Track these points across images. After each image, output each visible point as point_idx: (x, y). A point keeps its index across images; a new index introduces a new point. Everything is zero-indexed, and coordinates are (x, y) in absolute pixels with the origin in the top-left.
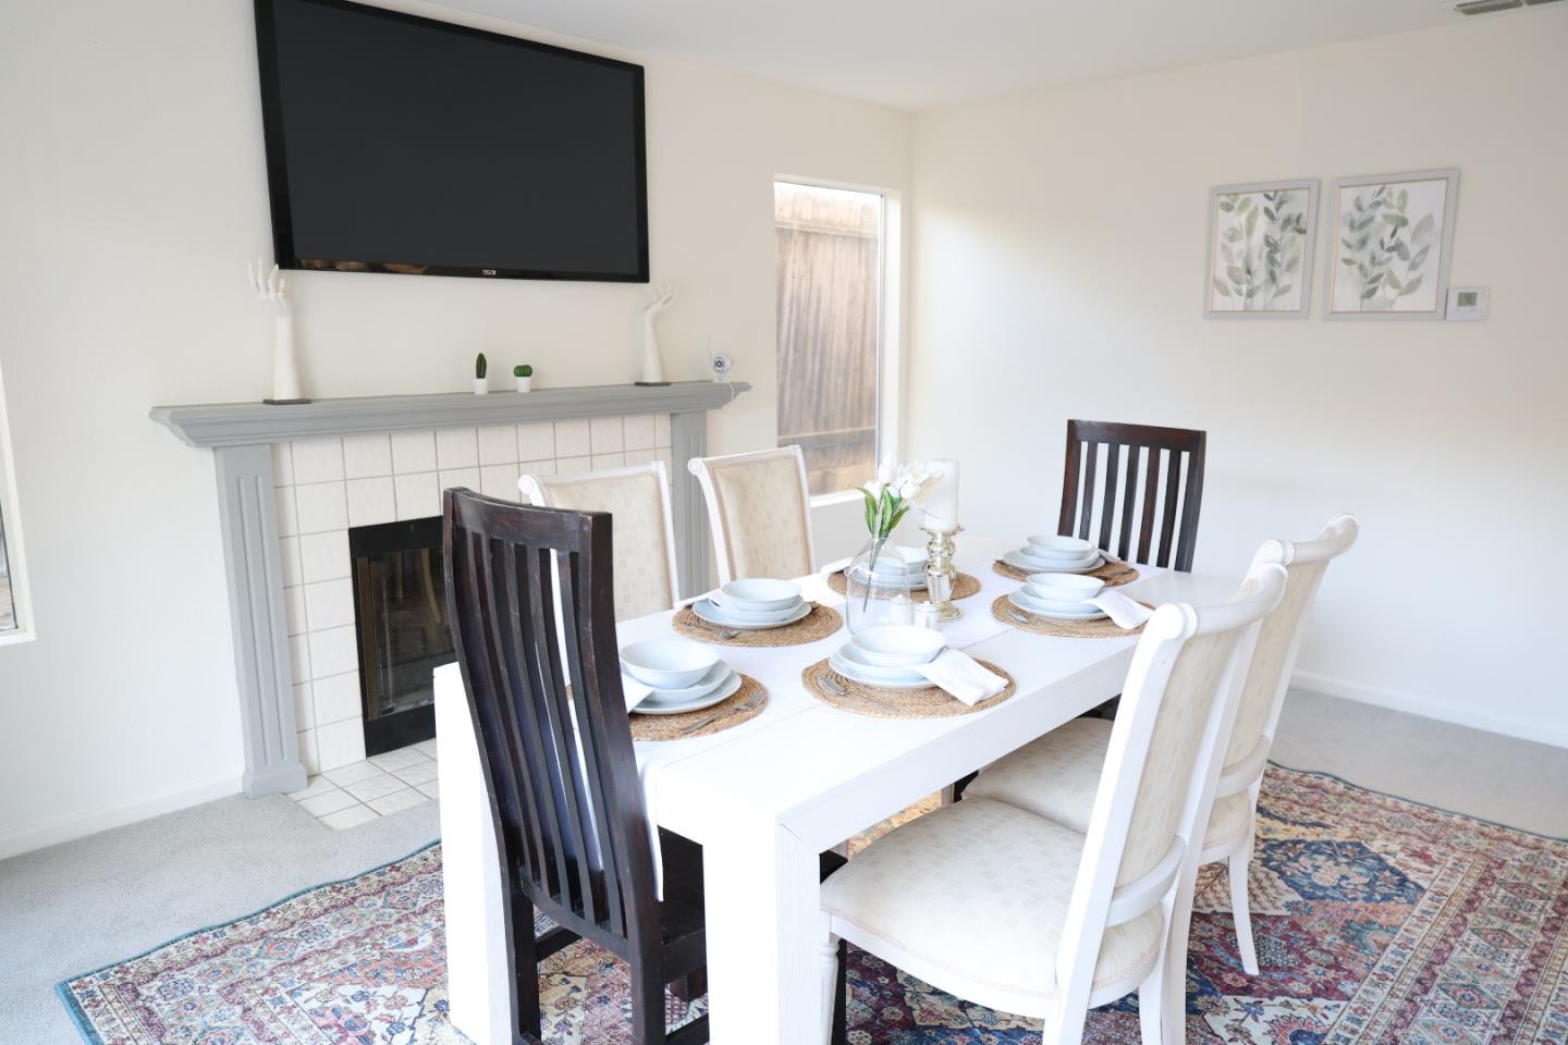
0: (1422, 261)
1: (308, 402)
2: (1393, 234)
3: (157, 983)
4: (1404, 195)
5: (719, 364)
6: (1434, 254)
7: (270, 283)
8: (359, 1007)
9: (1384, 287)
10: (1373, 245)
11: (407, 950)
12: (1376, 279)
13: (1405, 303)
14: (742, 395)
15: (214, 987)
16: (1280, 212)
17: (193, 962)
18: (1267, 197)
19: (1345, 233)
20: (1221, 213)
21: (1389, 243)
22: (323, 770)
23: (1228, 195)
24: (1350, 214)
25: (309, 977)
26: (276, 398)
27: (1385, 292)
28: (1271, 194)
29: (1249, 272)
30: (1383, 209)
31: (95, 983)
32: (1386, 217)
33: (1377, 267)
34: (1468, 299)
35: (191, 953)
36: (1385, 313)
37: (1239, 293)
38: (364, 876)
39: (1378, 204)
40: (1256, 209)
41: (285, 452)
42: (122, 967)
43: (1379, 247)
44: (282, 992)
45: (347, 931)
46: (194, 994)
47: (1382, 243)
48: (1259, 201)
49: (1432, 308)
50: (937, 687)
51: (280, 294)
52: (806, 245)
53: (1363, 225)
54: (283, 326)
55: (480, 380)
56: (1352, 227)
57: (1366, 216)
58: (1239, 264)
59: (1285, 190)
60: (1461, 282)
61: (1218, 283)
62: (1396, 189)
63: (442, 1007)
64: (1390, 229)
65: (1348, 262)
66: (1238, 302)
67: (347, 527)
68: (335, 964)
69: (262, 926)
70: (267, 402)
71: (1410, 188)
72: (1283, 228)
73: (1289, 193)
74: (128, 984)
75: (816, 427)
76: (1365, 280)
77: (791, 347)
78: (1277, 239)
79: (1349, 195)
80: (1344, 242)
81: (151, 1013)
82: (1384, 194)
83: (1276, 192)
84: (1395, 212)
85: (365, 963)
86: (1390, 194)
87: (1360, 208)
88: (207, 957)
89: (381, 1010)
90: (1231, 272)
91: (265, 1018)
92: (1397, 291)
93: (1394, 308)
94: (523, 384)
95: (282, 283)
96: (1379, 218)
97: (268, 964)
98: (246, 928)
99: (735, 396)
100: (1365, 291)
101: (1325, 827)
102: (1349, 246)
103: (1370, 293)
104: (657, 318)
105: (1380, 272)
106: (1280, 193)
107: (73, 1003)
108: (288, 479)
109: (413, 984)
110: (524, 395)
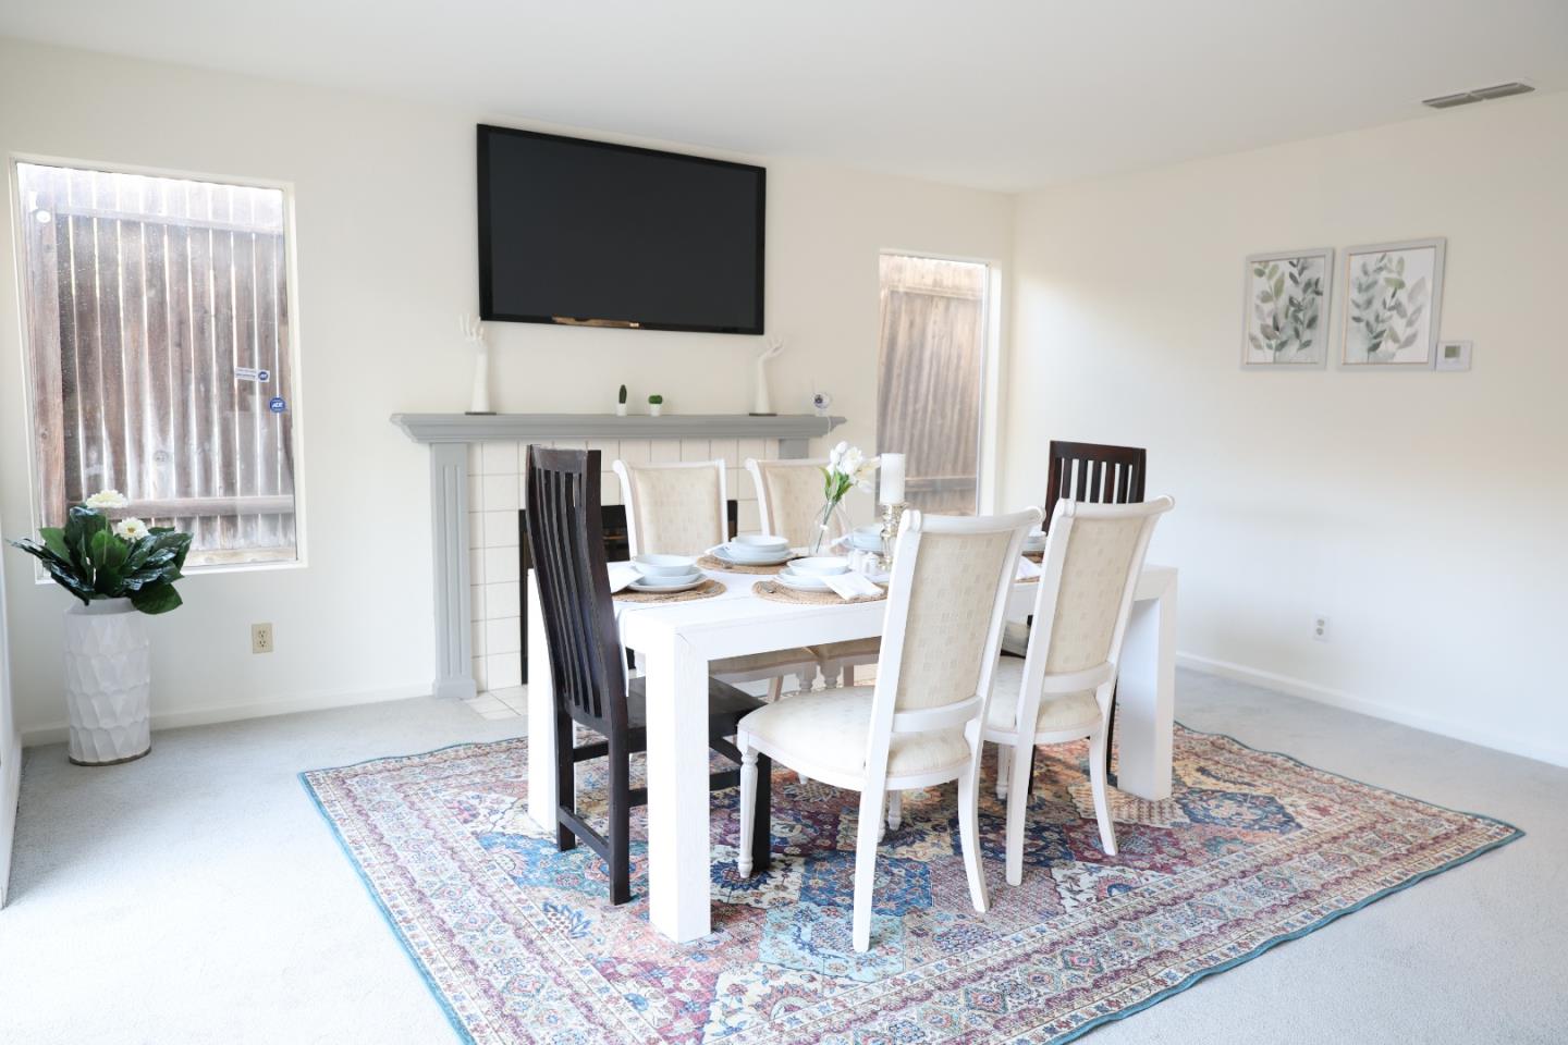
0: (1417, 319)
1: (494, 414)
2: (1393, 296)
3: (357, 779)
4: (1401, 262)
5: (819, 400)
6: (1426, 313)
7: (474, 330)
8: (475, 802)
9: (1386, 342)
10: (1377, 305)
11: (515, 780)
12: (1380, 334)
13: (1403, 355)
14: (839, 427)
15: (390, 784)
16: (1303, 276)
17: (380, 772)
18: (1291, 263)
19: (1355, 295)
20: (1256, 278)
21: (1390, 303)
22: (490, 687)
23: (1260, 262)
24: (1358, 278)
25: (448, 785)
26: (473, 410)
27: (1387, 346)
28: (1295, 262)
29: (1277, 329)
30: (1384, 274)
31: (321, 775)
32: (1388, 281)
33: (1381, 325)
34: (1452, 352)
35: (379, 768)
36: (1388, 363)
37: (1270, 347)
38: (498, 743)
39: (1381, 269)
40: (1283, 274)
41: (478, 450)
42: (338, 770)
43: (1382, 307)
44: (430, 790)
45: (480, 768)
46: (378, 785)
47: (1384, 303)
48: (1285, 268)
49: (1425, 360)
50: (834, 593)
51: (480, 337)
52: (947, 308)
53: (1369, 287)
54: (482, 360)
55: (622, 405)
56: (1360, 289)
57: (1371, 280)
58: (1270, 322)
59: (1305, 258)
60: (1449, 337)
61: (1253, 339)
62: (1395, 256)
63: (525, 808)
64: (1391, 290)
65: (1357, 320)
66: (1269, 355)
67: (518, 509)
68: (466, 781)
69: (426, 760)
70: (468, 414)
71: (1405, 254)
72: (1305, 291)
73: (1310, 260)
74: (339, 778)
75: (954, 471)
76: (1371, 336)
77: (930, 397)
78: (1300, 299)
79: (1357, 262)
80: (1354, 302)
81: (350, 791)
82: (1385, 261)
83: (1298, 259)
84: (1394, 276)
85: (485, 783)
86: (1390, 261)
87: (1366, 273)
88: (389, 771)
89: (488, 804)
90: (1264, 329)
91: (417, 800)
92: (1397, 345)
93: (1395, 360)
94: (655, 409)
95: (482, 330)
96: (1381, 282)
97: (425, 777)
98: (416, 760)
99: (833, 427)
100: (1370, 345)
101: (1254, 786)
102: (1358, 306)
103: (1375, 347)
104: (768, 363)
105: (1383, 329)
106: (1302, 261)
107: (307, 783)
108: (478, 471)
109: (511, 795)
110: (655, 418)
